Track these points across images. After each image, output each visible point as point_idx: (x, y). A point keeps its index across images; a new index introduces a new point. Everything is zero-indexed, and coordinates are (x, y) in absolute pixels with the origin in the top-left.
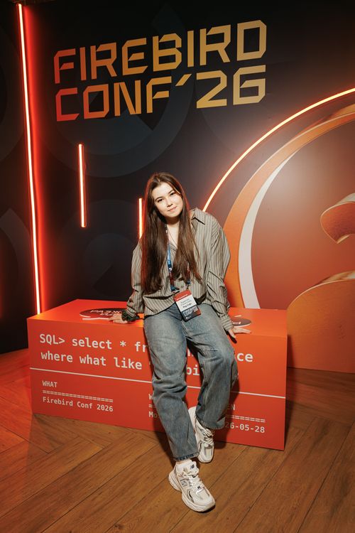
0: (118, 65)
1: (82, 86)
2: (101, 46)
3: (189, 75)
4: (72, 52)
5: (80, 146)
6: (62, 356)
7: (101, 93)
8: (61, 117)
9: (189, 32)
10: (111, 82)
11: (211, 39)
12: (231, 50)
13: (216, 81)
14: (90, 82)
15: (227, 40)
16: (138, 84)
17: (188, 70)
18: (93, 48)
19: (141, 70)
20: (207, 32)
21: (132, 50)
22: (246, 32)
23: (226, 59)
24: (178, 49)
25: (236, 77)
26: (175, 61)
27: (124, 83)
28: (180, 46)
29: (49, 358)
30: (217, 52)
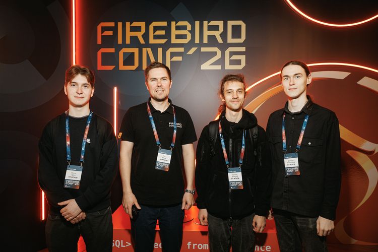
0: (146, 36)
1: (118, 48)
2: (134, 23)
3: (196, 48)
4: (112, 24)
5: (115, 89)
7: (133, 54)
8: (100, 67)
9: (196, 22)
10: (141, 47)
11: (211, 28)
12: (224, 35)
13: (215, 54)
14: (124, 45)
15: (221, 29)
16: (160, 50)
17: (195, 45)
18: (128, 24)
19: (163, 41)
20: (208, 23)
21: (156, 28)
22: (233, 26)
23: (220, 41)
24: (189, 31)
25: (227, 52)
26: (186, 38)
27: (150, 49)
28: (190, 29)
30: (214, 36)
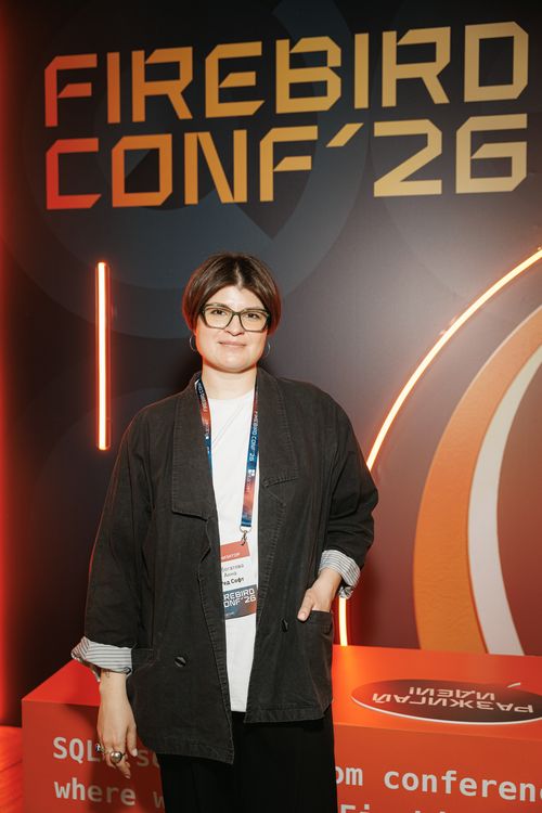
0: (194, 95)
1: (110, 136)
2: (158, 52)
3: (358, 126)
4: (89, 61)
5: (101, 267)
6: (110, 790)
7: (155, 153)
8: (55, 201)
9: (357, 36)
10: (178, 130)
11: (407, 55)
12: (452, 78)
13: (418, 142)
14: (128, 127)
15: (443, 57)
16: (240, 138)
17: (356, 116)
18: (138, 57)
19: (249, 108)
20: (399, 38)
21: (227, 67)
22: (485, 44)
23: (439, 96)
24: (332, 68)
25: (463, 137)
26: (325, 94)
27: (208, 134)
28: (338, 63)
29: (75, 797)
30: (420, 81)
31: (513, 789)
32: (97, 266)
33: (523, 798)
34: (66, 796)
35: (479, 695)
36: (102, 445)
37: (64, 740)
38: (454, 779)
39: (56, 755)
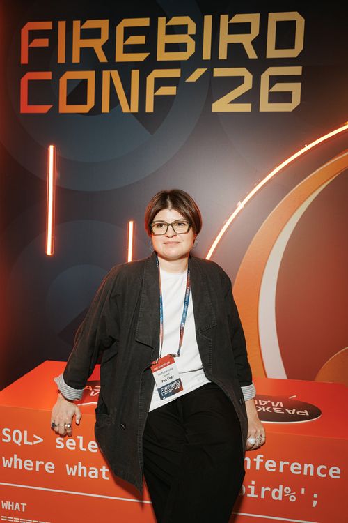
0: (109, 48)
1: (59, 71)
2: (88, 22)
3: (204, 70)
4: (48, 25)
5: (51, 148)
6: (38, 463)
7: (84, 82)
8: (26, 108)
9: (205, 17)
10: (99, 69)
11: (234, 29)
12: (260, 43)
13: (239, 81)
14: (69, 66)
15: (255, 31)
16: (135, 74)
17: (203, 64)
18: (76, 24)
19: (141, 57)
20: (230, 19)
21: (129, 32)
22: (279, 24)
23: (252, 54)
24: (191, 36)
25: (265, 78)
26: (186, 50)
27: (116, 72)
28: (194, 32)
29: (15, 467)
30: (241, 44)
31: (300, 467)
32: (49, 147)
33: (305, 473)
34: (10, 466)
35: (273, 403)
36: (49, 253)
37: (9, 430)
38: (262, 460)
39: (4, 440)
